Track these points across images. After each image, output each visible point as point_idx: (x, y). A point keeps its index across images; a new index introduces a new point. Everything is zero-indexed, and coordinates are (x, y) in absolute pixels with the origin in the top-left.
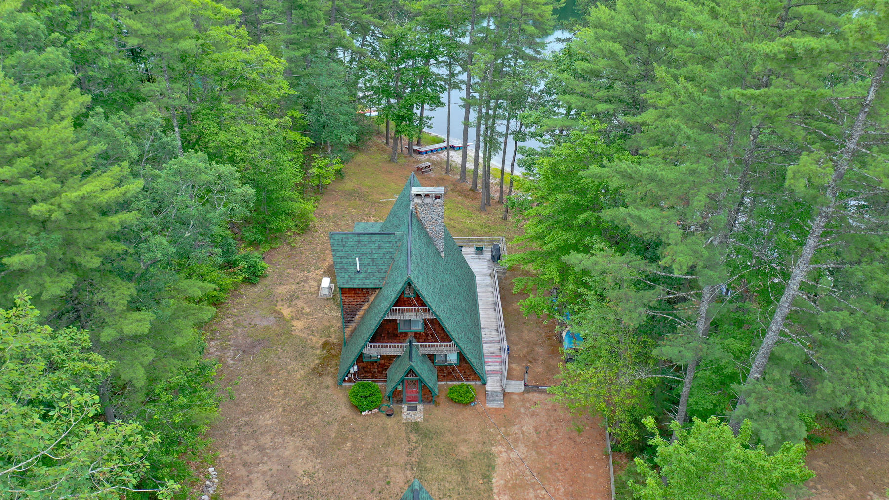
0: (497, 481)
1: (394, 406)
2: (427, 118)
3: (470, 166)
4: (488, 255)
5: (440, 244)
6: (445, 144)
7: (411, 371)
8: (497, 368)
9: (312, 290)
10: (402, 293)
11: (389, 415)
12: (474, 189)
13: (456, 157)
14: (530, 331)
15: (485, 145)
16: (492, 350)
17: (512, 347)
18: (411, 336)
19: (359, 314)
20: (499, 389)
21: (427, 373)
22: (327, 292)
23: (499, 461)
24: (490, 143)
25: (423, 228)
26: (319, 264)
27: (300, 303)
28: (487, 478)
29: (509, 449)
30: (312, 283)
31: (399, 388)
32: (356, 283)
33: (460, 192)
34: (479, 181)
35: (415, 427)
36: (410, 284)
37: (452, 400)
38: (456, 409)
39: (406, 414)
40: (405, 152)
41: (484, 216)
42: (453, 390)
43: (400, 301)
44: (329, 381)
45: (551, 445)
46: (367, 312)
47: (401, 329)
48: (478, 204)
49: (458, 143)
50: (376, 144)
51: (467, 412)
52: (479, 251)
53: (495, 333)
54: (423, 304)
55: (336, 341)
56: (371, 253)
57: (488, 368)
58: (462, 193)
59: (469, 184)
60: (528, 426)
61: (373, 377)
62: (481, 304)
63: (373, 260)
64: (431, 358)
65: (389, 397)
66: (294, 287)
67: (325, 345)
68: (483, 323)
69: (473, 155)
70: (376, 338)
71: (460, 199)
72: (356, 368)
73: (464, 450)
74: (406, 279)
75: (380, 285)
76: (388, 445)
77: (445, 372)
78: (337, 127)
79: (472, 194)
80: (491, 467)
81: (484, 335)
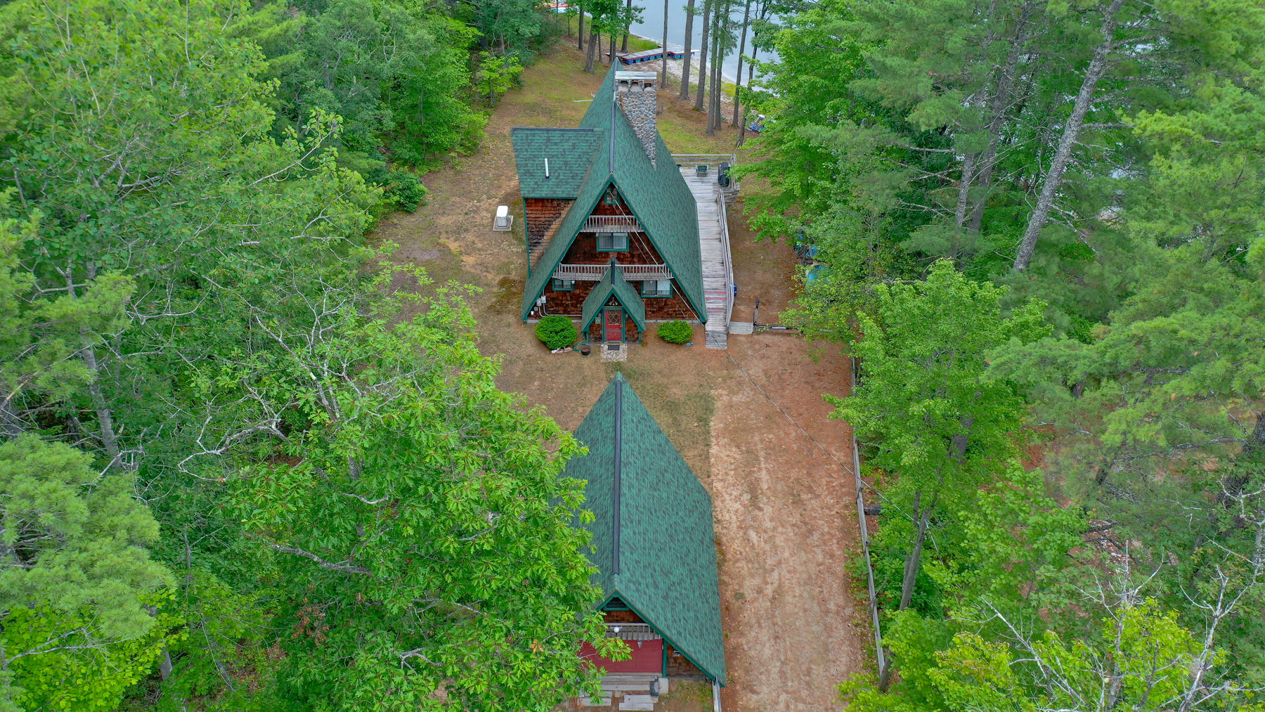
0: (715, 424)
1: (592, 346)
2: (636, 9)
3: (694, 79)
4: (713, 177)
5: (651, 148)
6: (660, 51)
7: (613, 298)
8: (721, 305)
9: (485, 222)
10: (603, 198)
11: (585, 354)
12: (699, 108)
13: (675, 68)
14: (765, 272)
15: (715, 39)
16: (714, 285)
17: (740, 288)
18: (613, 257)
19: (548, 235)
20: (721, 329)
21: (635, 307)
22: (504, 223)
23: (718, 404)
24: (721, 38)
25: (629, 125)
26: (493, 192)
27: (470, 237)
28: (704, 421)
29: (732, 392)
30: (485, 214)
31: (598, 321)
32: (544, 192)
33: (680, 112)
34: (706, 100)
35: (618, 366)
36: (612, 186)
37: (663, 338)
38: (669, 349)
39: (605, 353)
40: (606, 60)
41: (711, 142)
42: (662, 327)
43: (599, 209)
44: (511, 319)
45: (783, 389)
46: (558, 231)
47: (601, 246)
48: (704, 127)
50: (565, 50)
51: (679, 355)
52: (702, 171)
53: (719, 267)
54: (629, 213)
55: (516, 278)
56: (564, 155)
57: (708, 306)
58: (682, 114)
59: (693, 103)
60: (756, 369)
61: (565, 312)
62: (702, 234)
63: (566, 163)
64: (638, 285)
65: (585, 333)
66: (461, 218)
67: (503, 283)
68: (703, 255)
69: (698, 67)
70: (571, 256)
71: (678, 121)
72: (544, 298)
73: (676, 392)
74: (607, 177)
75: (575, 194)
76: (584, 385)
77: (656, 307)
79: (696, 114)
80: (709, 410)
81: (706, 268)
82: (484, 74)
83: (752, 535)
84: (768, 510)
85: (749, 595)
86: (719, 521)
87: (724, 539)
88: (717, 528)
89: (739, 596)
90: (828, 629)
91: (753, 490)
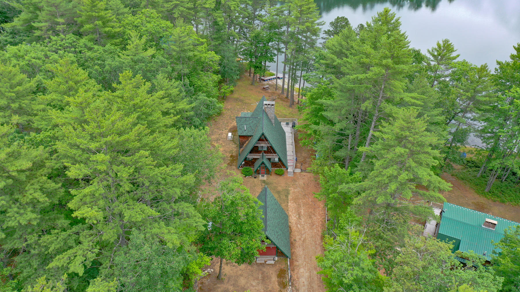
0: (290, 197)
1: (257, 175)
2: (268, 66)
3: (286, 86)
4: (291, 125)
5: (273, 121)
6: (275, 76)
7: (263, 163)
8: (292, 164)
9: (225, 137)
10: (261, 137)
11: (255, 178)
12: (287, 97)
13: (280, 82)
14: (305, 153)
15: (292, 81)
16: (290, 158)
17: (298, 158)
18: (263, 152)
19: (245, 145)
20: (292, 171)
21: (268, 165)
22: (230, 138)
23: (291, 192)
24: (294, 79)
25: (267, 115)
26: (226, 128)
27: (221, 142)
28: (287, 196)
29: (294, 188)
30: (224, 135)
31: (259, 169)
32: (244, 134)
33: (281, 99)
34: (290, 94)
35: (264, 181)
36: (263, 134)
37: (276, 173)
38: (278, 177)
39: (261, 177)
40: (258, 80)
41: (291, 109)
42: (276, 170)
43: (260, 140)
44: (234, 167)
45: (308, 188)
46: (248, 144)
47: (260, 149)
48: (289, 104)
49: (281, 75)
50: (245, 76)
51: (280, 178)
52: (287, 124)
53: (292, 153)
54: (267, 141)
55: (235, 155)
56: (250, 124)
57: (288, 164)
58: (282, 99)
59: (285, 95)
60: (301, 182)
61: (249, 166)
62: (287, 143)
63: (250, 126)
64: (269, 159)
65: (255, 172)
66: (218, 136)
67: (231, 156)
68: (287, 149)
69: (287, 82)
70: (252, 152)
71: (281, 102)
72: (244, 162)
73: (280, 188)
74: (262, 132)
75: (253, 135)
76: (255, 186)
77: (274, 165)
78: (232, 73)
79: (286, 100)
80: (288, 193)
81: (288, 153)
82: (223, 90)
83: (299, 226)
84: (303, 220)
85: (297, 240)
86: (290, 222)
87: (291, 227)
88: (290, 224)
89: (295, 240)
90: (316, 248)
91: (299, 214)
